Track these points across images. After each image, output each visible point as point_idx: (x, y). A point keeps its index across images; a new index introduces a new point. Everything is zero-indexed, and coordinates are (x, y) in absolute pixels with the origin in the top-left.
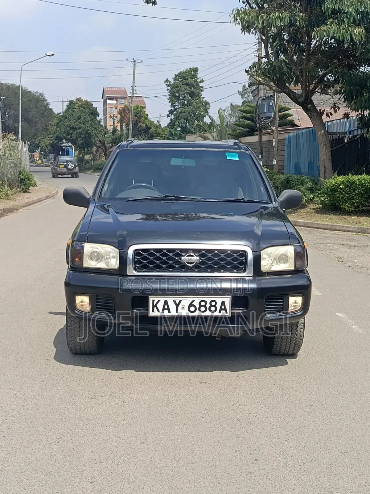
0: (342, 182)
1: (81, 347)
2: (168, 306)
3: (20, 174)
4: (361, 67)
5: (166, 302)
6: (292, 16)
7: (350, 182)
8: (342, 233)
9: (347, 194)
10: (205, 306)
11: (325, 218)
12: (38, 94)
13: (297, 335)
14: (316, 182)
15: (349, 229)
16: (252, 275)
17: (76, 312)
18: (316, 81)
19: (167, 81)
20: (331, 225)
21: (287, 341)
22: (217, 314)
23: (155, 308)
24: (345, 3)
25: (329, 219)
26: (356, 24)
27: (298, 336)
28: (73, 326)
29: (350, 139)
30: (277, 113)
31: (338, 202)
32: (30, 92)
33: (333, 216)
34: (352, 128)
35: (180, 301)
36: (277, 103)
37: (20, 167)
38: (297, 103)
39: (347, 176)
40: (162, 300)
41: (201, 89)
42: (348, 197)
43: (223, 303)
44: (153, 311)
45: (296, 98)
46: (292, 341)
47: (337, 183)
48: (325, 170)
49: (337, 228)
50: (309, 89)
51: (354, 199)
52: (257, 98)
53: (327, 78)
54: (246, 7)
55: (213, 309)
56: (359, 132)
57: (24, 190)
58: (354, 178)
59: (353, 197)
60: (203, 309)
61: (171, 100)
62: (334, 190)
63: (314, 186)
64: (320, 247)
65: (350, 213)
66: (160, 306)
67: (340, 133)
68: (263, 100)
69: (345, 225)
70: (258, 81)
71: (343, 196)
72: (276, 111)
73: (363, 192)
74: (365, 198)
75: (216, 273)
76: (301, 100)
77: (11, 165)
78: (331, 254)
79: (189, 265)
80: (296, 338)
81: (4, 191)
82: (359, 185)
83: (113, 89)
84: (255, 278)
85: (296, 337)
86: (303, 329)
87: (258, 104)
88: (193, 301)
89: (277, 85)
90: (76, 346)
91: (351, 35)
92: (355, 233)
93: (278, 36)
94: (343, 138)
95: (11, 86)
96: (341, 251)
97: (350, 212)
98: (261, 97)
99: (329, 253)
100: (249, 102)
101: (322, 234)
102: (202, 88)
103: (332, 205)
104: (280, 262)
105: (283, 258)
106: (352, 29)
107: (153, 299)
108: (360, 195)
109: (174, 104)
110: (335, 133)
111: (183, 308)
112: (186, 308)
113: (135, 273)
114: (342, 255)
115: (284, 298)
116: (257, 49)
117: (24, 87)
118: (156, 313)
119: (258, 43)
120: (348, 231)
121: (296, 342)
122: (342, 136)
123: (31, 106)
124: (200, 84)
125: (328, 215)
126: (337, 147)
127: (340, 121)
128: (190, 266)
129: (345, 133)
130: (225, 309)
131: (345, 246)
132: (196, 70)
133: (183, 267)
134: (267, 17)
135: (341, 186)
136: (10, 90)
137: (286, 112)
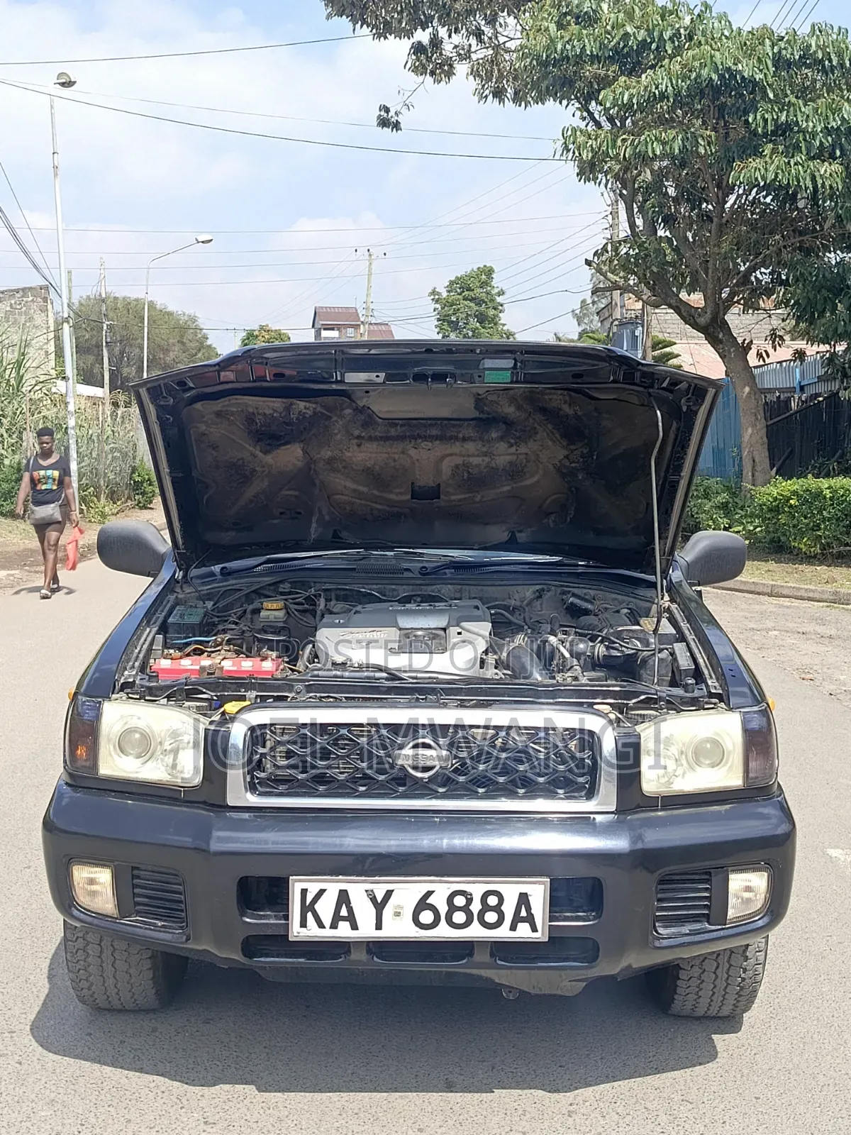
0: (795, 493)
1: (108, 997)
2: (350, 910)
3: (133, 472)
4: (827, 254)
5: (343, 898)
6: (688, 139)
7: (811, 494)
8: (796, 603)
9: (806, 518)
10: (466, 909)
11: (757, 569)
12: (186, 318)
13: (745, 970)
14: (735, 491)
15: (811, 595)
16: (613, 808)
17: (75, 912)
18: (735, 281)
19: (434, 292)
20: (772, 586)
21: (715, 987)
22: (503, 933)
23: (310, 915)
24: (800, 108)
25: (766, 572)
26: (824, 154)
27: (750, 973)
28: (80, 940)
29: (803, 401)
30: (649, 350)
31: (784, 535)
32: (170, 314)
33: (775, 565)
34: (806, 380)
35: (389, 894)
36: (649, 330)
37: (134, 458)
38: (695, 326)
39: (805, 480)
40: (333, 889)
41: (498, 307)
42: (808, 524)
43: (524, 899)
44: (303, 924)
45: (693, 317)
46: (729, 987)
47: (782, 495)
48: (754, 467)
49: (785, 592)
50: (720, 297)
51: (820, 529)
52: (607, 324)
53: (756, 277)
54: (589, 128)
55: (491, 917)
56: (822, 388)
57: (141, 505)
58: (820, 484)
59: (818, 526)
60: (459, 917)
61: (441, 329)
62: (776, 509)
63: (731, 500)
64: (754, 640)
65: (810, 559)
66: (326, 908)
67: (780, 390)
68: (622, 324)
69: (802, 586)
70: (612, 282)
71: (795, 522)
72: (647, 346)
73: (839, 514)
74: (844, 526)
75: (503, 799)
76: (702, 321)
77: (115, 454)
78: (782, 659)
79: (419, 775)
80: (743, 979)
81: (98, 508)
82: (831, 499)
83: (333, 310)
84: (622, 817)
85: (743, 975)
86: (763, 953)
87: (611, 334)
88: (429, 893)
89: (652, 289)
90: (94, 993)
91: (813, 178)
92: (825, 604)
93: (656, 186)
94: (788, 401)
95: (135, 303)
96: (804, 652)
97: (811, 557)
98: (617, 319)
99: (778, 658)
100: (593, 332)
101: (753, 606)
102: (502, 305)
103: (772, 541)
104: (698, 763)
105: (708, 752)
106: (815, 167)
107: (304, 885)
108: (834, 521)
109: (447, 336)
110: (771, 391)
111: (397, 914)
112: (409, 913)
113: (253, 800)
114: (807, 660)
115: (713, 879)
116: (608, 226)
117: (159, 303)
118: (312, 931)
119: (611, 213)
120: (810, 599)
121: (742, 989)
122: (786, 395)
123: (171, 341)
124: (497, 298)
125: (763, 563)
126: (775, 420)
127: (781, 366)
128: (422, 778)
129: (792, 390)
130: (530, 919)
131: (809, 636)
132: (489, 272)
133: (402, 782)
134: (633, 141)
135: (792, 502)
136: (131, 311)
137: (667, 350)
